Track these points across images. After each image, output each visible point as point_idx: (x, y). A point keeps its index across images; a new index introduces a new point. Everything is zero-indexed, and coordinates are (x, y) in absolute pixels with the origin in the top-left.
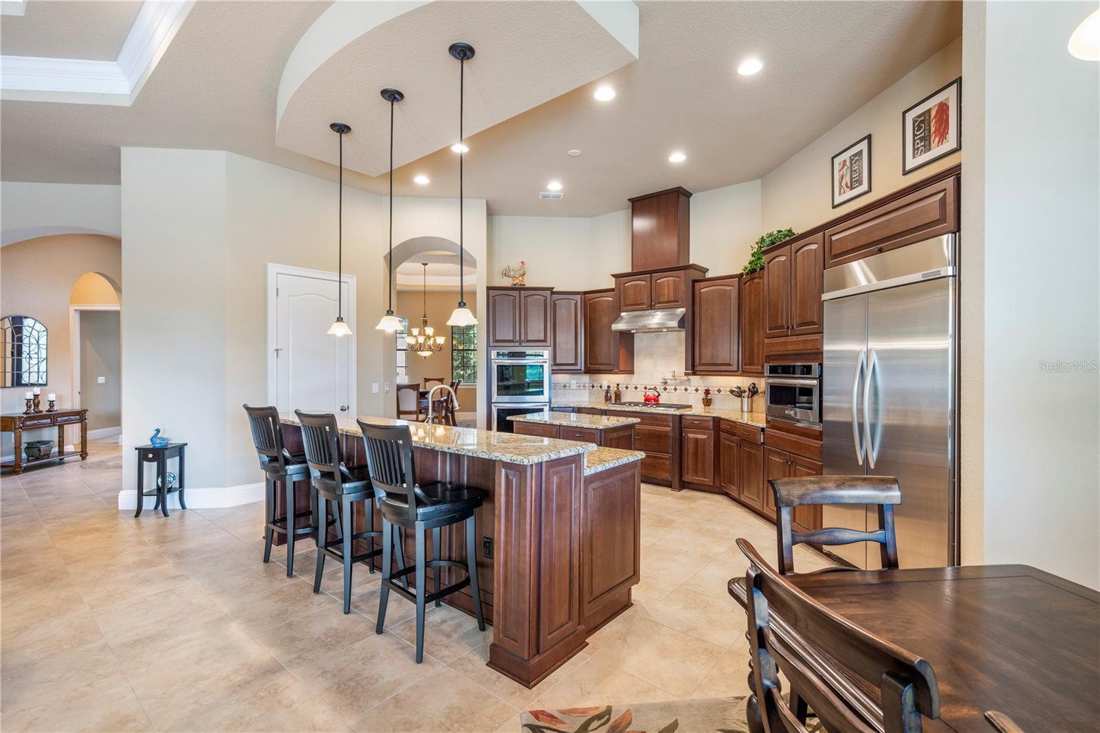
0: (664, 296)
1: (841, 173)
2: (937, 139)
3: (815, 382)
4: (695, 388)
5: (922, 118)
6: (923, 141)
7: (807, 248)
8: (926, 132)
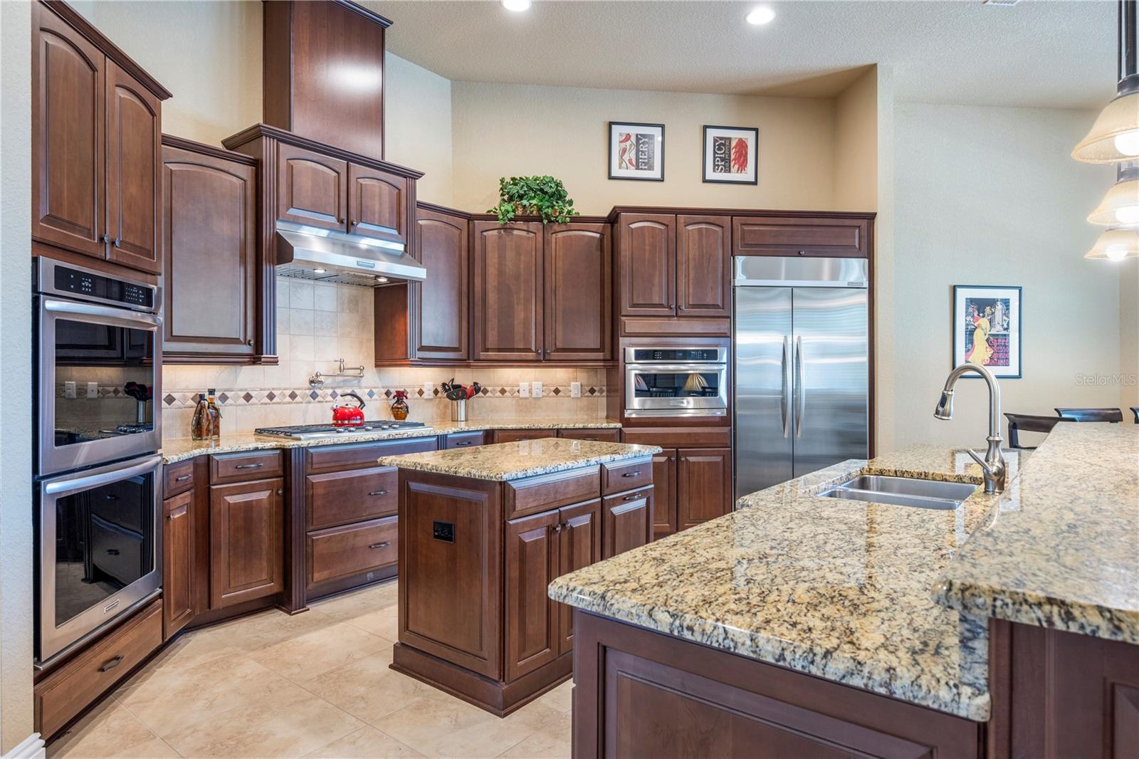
0: (374, 214)
1: (623, 145)
2: (736, 166)
3: (724, 368)
5: (723, 142)
6: (724, 162)
7: (704, 226)
8: (728, 155)
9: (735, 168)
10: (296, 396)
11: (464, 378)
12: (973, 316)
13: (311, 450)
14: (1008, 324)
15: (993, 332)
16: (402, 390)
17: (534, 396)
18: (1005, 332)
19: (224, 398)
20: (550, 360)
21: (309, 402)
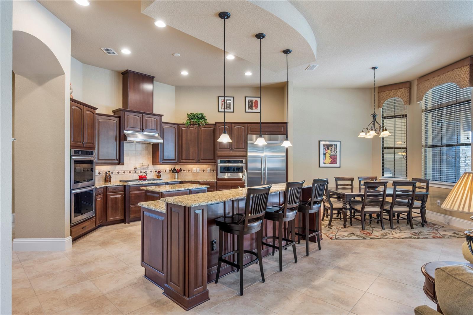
0: (150, 126)
1: (222, 103)
2: (255, 108)
3: (244, 165)
4: (150, 171)
6: (251, 107)
7: (239, 127)
8: (252, 104)
10: (131, 172)
11: (178, 167)
12: (325, 150)
13: (131, 186)
14: (336, 152)
15: (332, 154)
16: (160, 170)
17: (197, 172)
18: (335, 154)
19: (112, 173)
20: (199, 163)
21: (134, 174)
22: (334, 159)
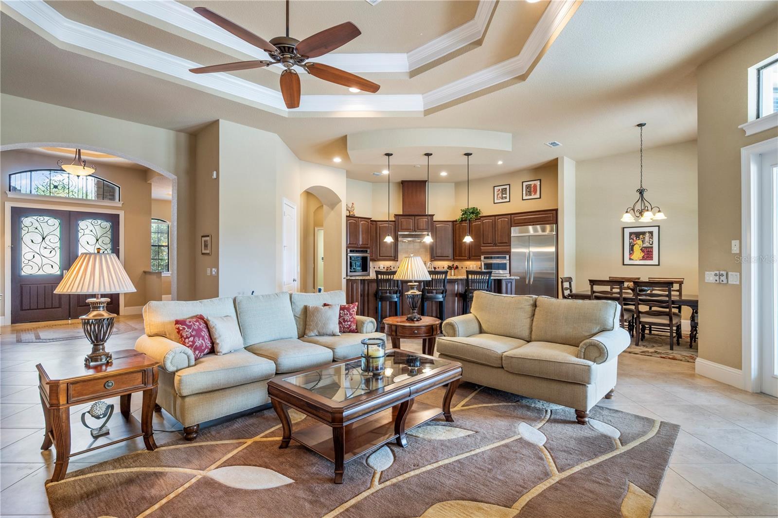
0: (421, 227)
3: (508, 261)
5: (529, 186)
6: (529, 193)
8: (530, 190)
9: (533, 194)
11: (456, 264)
12: (633, 240)
14: (652, 242)
15: (644, 246)
18: (651, 246)
22: (648, 253)
